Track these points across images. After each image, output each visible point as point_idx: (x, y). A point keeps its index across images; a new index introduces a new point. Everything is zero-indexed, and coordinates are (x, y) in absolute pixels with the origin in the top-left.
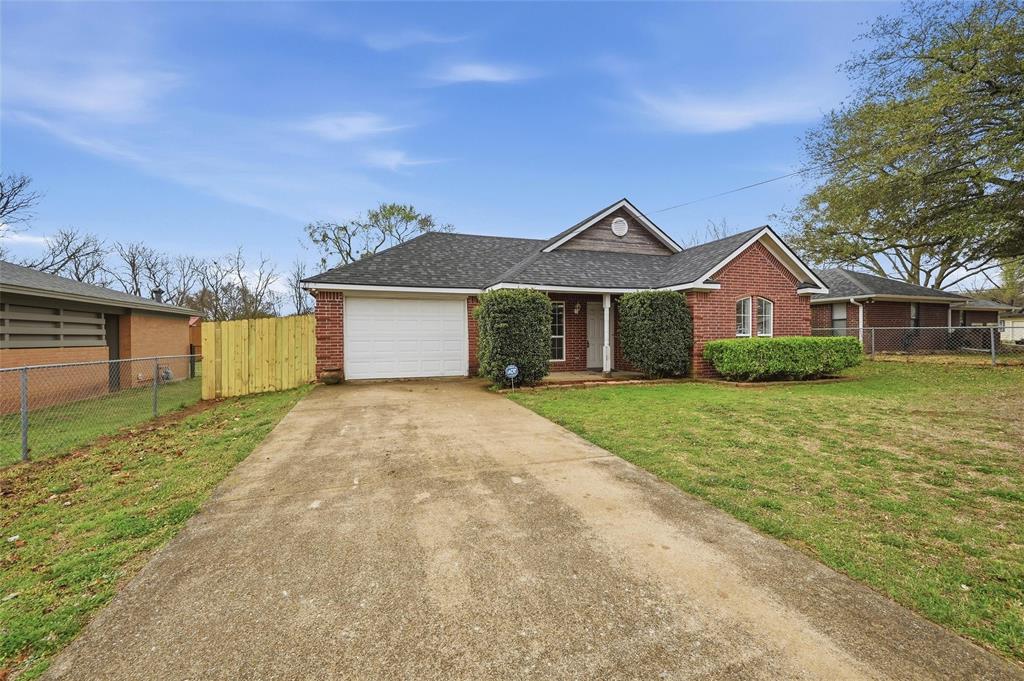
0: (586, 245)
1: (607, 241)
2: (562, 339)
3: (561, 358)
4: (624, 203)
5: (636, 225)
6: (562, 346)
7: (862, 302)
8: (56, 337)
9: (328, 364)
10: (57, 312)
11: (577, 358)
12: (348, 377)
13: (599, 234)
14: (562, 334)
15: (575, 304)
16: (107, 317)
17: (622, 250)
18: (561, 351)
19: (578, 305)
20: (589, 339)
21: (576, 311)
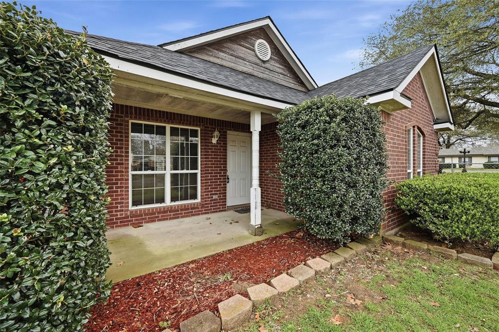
1: (250, 62)
2: (196, 174)
3: (194, 197)
4: (268, 21)
5: (279, 54)
6: (196, 183)
11: (215, 197)
13: (241, 51)
14: (196, 169)
15: (213, 132)
17: (265, 76)
18: (195, 188)
19: (216, 133)
20: (228, 173)
21: (214, 141)
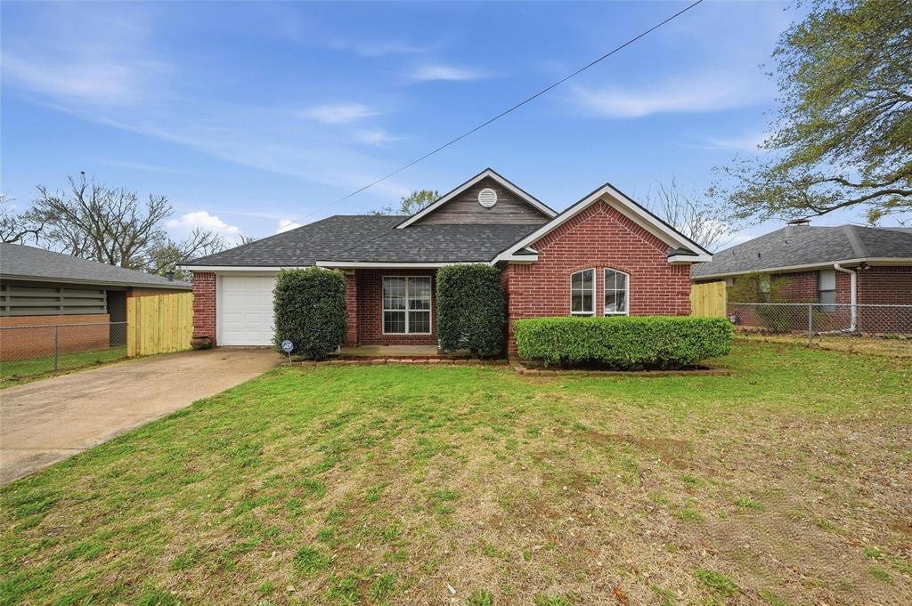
0: (450, 219)
1: (472, 213)
2: (428, 313)
4: (489, 173)
5: (505, 193)
6: (429, 320)
7: (853, 267)
8: (58, 308)
9: (202, 333)
10: (58, 291)
12: (218, 345)
13: (463, 207)
14: (428, 308)
16: (108, 292)
17: (491, 222)
18: (428, 325)
